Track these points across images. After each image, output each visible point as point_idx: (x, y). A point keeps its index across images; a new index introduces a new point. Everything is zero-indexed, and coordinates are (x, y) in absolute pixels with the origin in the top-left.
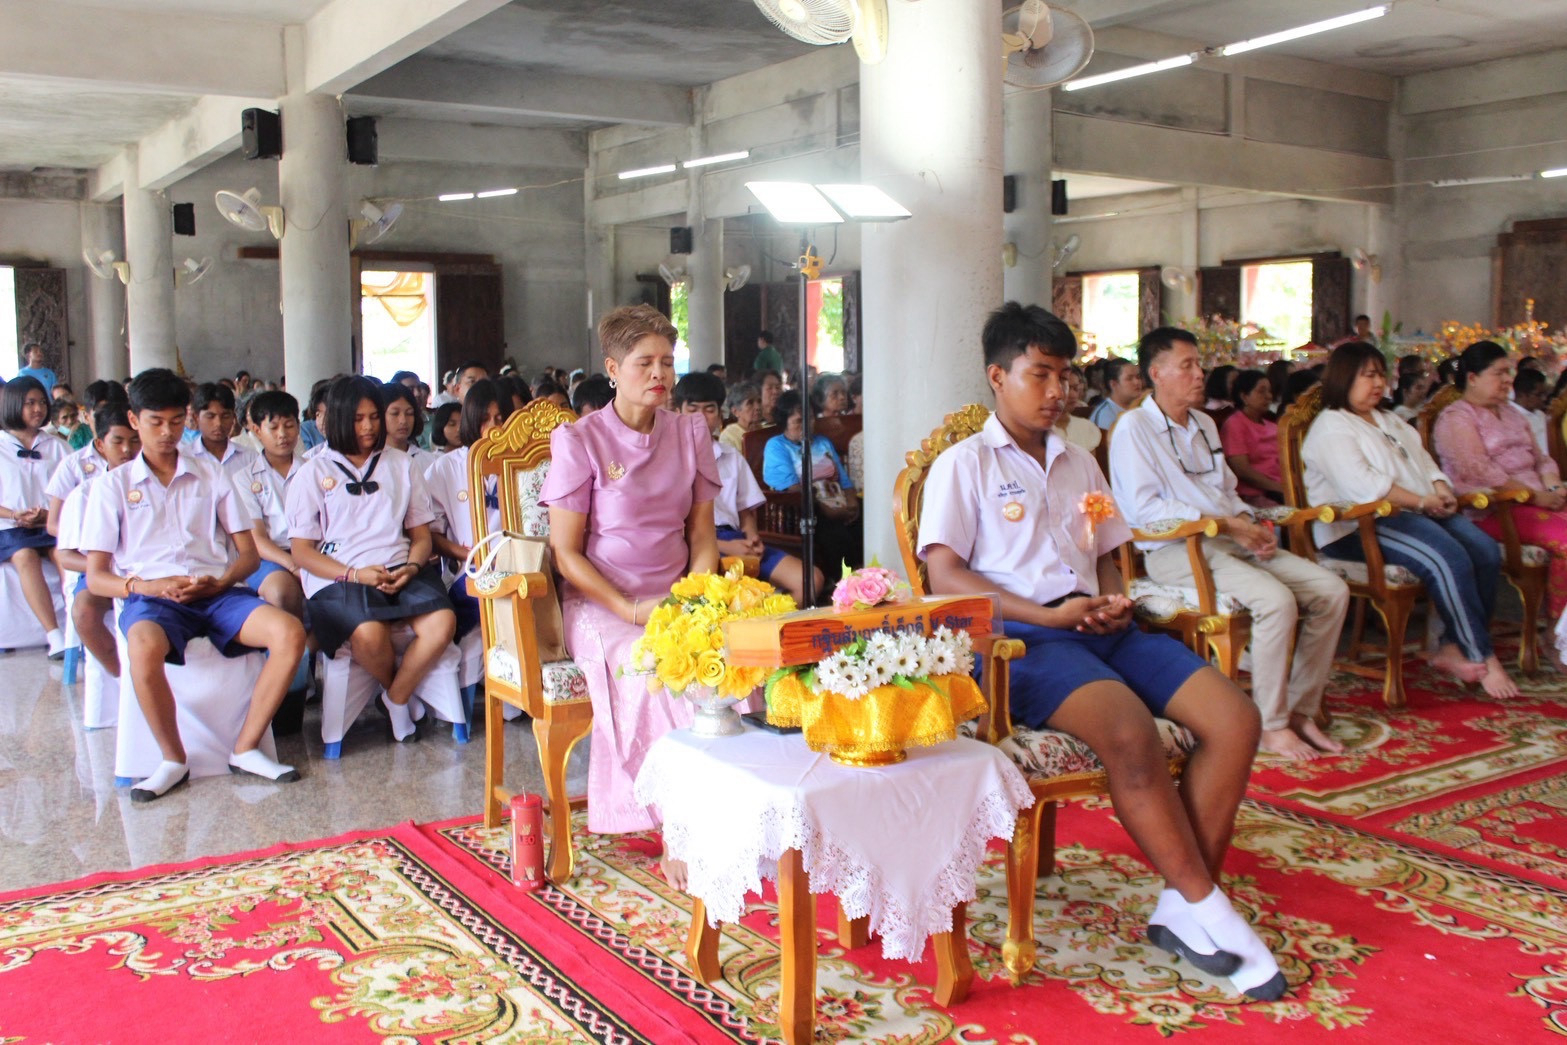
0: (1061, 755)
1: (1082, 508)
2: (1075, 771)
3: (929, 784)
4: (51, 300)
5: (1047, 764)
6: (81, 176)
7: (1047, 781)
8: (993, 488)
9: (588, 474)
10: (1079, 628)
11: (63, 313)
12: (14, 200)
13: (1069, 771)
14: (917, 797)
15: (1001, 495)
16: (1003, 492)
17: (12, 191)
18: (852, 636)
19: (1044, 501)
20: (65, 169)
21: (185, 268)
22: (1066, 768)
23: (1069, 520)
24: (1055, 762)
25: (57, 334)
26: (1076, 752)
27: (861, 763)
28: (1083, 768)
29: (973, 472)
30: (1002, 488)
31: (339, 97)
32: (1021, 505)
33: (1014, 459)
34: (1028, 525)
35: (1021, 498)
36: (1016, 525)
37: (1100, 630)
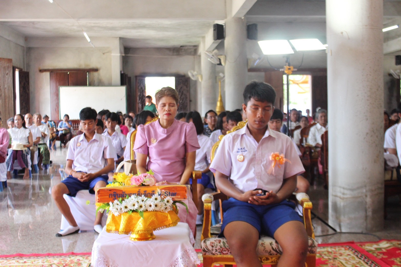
0: (218, 247)
1: (270, 158)
2: (226, 254)
3: (152, 249)
4: (185, 87)
5: (213, 250)
6: (195, 48)
7: (213, 256)
8: (236, 149)
9: (145, 142)
10: (249, 202)
11: (189, 91)
12: (175, 57)
13: (224, 254)
14: (147, 253)
15: (238, 152)
16: (239, 151)
17: (175, 54)
18: (125, 195)
19: (255, 155)
20: (190, 46)
21: (220, 76)
22: (222, 252)
23: (265, 162)
24: (216, 249)
25: (187, 98)
26: (225, 247)
27: (136, 240)
28: (229, 253)
29: (229, 143)
30: (239, 149)
31: (243, 18)
32: (244, 156)
33: (248, 139)
34: (245, 163)
35: (245, 153)
36: (241, 163)
37: (256, 203)
